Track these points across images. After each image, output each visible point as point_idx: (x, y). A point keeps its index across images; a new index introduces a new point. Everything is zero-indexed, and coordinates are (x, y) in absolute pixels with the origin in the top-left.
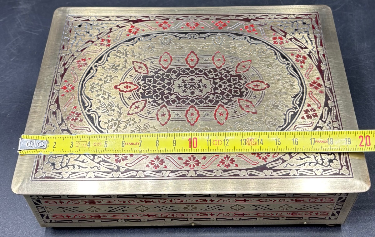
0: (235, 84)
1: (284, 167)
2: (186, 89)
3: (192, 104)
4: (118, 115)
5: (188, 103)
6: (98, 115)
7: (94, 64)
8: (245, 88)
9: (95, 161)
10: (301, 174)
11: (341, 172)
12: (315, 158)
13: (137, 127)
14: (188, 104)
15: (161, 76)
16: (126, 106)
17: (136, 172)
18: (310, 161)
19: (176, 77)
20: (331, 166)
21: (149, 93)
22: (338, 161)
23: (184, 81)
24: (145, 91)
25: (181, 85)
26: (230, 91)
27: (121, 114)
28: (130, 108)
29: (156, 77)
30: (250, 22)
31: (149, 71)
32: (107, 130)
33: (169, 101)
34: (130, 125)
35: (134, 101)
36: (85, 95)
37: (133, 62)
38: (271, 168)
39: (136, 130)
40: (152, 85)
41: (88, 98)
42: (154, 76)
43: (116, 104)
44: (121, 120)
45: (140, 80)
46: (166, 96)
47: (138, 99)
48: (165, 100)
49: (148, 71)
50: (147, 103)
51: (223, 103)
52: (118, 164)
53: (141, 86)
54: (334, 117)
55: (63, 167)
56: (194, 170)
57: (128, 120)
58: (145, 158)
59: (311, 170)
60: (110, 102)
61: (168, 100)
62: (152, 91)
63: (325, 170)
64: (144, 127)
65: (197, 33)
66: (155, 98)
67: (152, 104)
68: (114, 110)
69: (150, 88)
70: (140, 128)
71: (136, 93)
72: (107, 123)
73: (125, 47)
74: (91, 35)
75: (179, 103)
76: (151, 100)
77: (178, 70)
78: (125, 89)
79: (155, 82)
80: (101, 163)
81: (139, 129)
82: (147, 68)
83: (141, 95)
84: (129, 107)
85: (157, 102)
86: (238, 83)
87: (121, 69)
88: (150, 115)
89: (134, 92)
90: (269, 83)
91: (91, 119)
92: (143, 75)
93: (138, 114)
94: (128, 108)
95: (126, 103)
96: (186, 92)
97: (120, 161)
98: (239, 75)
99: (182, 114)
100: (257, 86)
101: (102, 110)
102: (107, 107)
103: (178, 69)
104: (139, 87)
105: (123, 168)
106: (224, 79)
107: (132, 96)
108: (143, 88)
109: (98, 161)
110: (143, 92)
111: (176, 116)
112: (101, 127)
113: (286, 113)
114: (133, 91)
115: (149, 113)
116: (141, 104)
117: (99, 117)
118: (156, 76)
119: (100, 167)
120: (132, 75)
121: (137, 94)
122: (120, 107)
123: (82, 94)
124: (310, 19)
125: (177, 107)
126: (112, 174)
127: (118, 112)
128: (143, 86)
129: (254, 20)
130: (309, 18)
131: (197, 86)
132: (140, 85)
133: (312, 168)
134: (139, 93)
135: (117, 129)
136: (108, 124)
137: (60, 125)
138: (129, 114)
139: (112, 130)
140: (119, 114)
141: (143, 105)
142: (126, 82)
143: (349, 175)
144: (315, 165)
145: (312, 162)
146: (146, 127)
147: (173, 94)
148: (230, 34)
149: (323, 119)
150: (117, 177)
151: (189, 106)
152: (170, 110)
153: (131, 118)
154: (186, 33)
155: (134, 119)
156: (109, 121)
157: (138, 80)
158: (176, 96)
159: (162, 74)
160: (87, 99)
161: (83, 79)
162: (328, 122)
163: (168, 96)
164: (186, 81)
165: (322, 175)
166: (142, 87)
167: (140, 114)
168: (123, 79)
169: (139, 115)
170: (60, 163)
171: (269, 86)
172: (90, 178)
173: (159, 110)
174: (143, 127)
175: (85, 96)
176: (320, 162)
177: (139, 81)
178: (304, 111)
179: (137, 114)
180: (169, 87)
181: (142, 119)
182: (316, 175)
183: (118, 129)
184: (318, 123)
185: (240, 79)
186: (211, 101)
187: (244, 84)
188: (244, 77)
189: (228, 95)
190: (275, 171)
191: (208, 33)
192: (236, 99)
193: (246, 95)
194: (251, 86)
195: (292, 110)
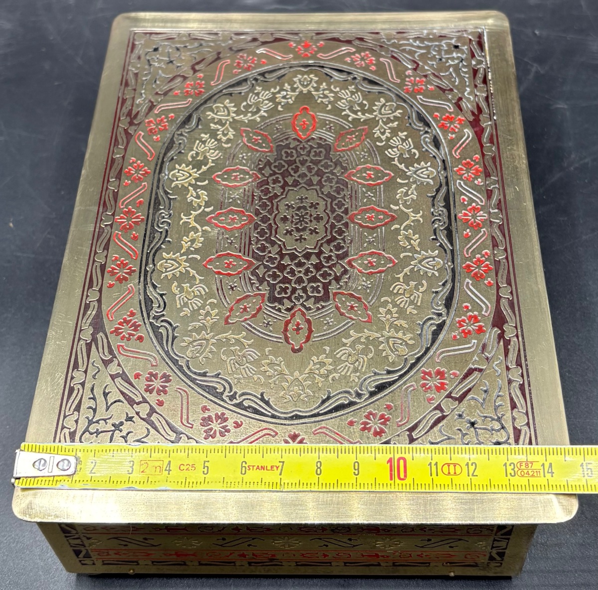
0: (304, 289)
1: (94, 361)
2: (295, 209)
3: (258, 218)
5: (261, 214)
6: (244, 92)
7: (360, 76)
8: (292, 308)
10: (71, 390)
12: (105, 420)
14: (258, 213)
15: (329, 170)
17: (123, 147)
18: (98, 410)
19: (325, 193)
21: (289, 155)
23: (314, 205)
24: (294, 148)
25: (304, 201)
26: (285, 280)
28: (256, 132)
29: (326, 163)
30: (494, 326)
32: (211, 106)
33: (268, 185)
38: (94, 339)
42: (329, 161)
45: (320, 142)
47: (275, 141)
48: (270, 179)
49: (342, 151)
50: (266, 154)
51: (257, 268)
52: (143, 124)
55: (149, 62)
56: (113, 222)
59: (78, 408)
60: (271, 105)
61: (271, 182)
62: (292, 159)
65: (450, 225)
66: (276, 164)
67: (262, 161)
69: (300, 155)
75: (261, 199)
76: (272, 158)
77: (344, 196)
78: (299, 122)
79: (315, 162)
83: (284, 144)
84: (258, 130)
85: (267, 167)
86: (307, 294)
90: (303, 351)
91: (238, 85)
95: (267, 126)
96: (288, 209)
97: (148, 126)
98: (329, 297)
100: (298, 330)
101: (254, 96)
103: (347, 196)
106: (318, 270)
113: (221, 378)
115: (242, 158)
125: (253, 196)
126: (126, 119)
133: (82, 410)
136: (224, 106)
144: (88, 418)
145: (95, 412)
146: (214, 154)
147: (284, 190)
148: (449, 286)
152: (246, 187)
153: (234, 134)
158: (279, 194)
163: (279, 182)
164: (316, 208)
165: (63, 427)
171: (294, 351)
173: (247, 171)
176: (92, 428)
177: (317, 140)
178: (223, 414)
180: (300, 183)
182: (66, 417)
184: (188, 437)
185: (317, 300)
186: (263, 248)
187: (302, 305)
188: (323, 307)
189: (275, 276)
190: (89, 346)
191: (452, 244)
192: (265, 290)
193: (273, 308)
194: (298, 319)
195: (228, 389)
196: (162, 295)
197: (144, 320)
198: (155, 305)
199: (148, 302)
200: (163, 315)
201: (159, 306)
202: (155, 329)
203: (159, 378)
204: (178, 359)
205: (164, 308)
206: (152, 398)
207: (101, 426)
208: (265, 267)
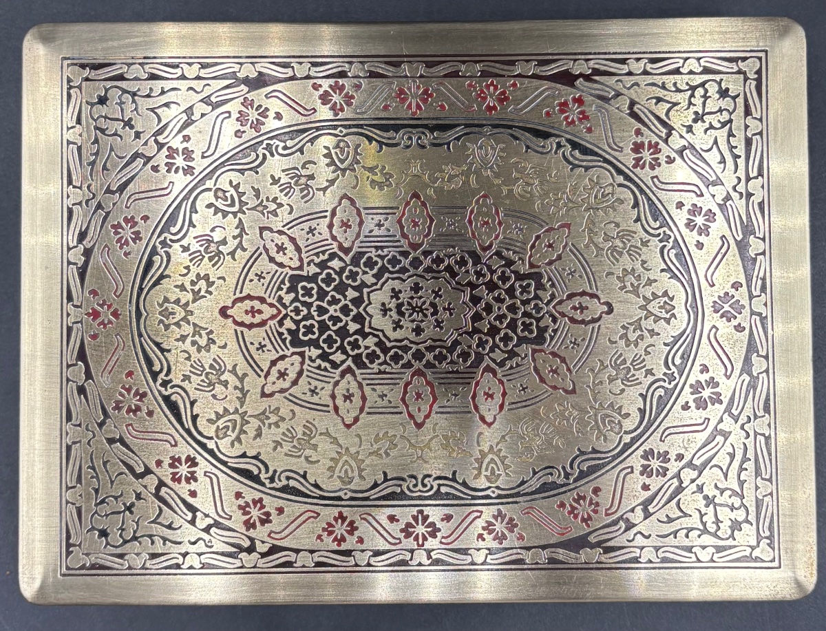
0: (524, 303)
1: (628, 541)
2: (402, 319)
3: (417, 365)
4: (237, 398)
5: (409, 361)
6: (189, 398)
7: (158, 237)
8: (552, 315)
9: (197, 524)
10: (664, 560)
11: (756, 553)
12: (702, 516)
13: (287, 433)
14: (408, 365)
15: (336, 277)
16: (255, 371)
17: (293, 555)
18: (689, 526)
19: (374, 280)
20: (735, 539)
21: (309, 330)
22: (752, 525)
23: (395, 294)
24: (297, 323)
25: (387, 307)
26: (512, 325)
27: (245, 395)
28: (266, 377)
29: (323, 280)
30: (573, 85)
31: (306, 260)
32: (216, 443)
33: (361, 354)
34: (270, 426)
35: (274, 356)
36: (149, 337)
37: (262, 229)
38: (599, 544)
39: (286, 441)
40: (315, 304)
41: (158, 345)
42: (320, 277)
43: (229, 367)
44: (246, 412)
45: (285, 290)
46: (351, 339)
47: (283, 350)
48: (351, 353)
49: (301, 260)
50: (307, 361)
51: (494, 361)
52: (252, 533)
53: (289, 309)
54: (761, 406)
55: (128, 541)
56: (425, 550)
57: (264, 413)
58: (313, 517)
59: (689, 549)
60: (214, 360)
61: (356, 351)
62: (316, 325)
63: (719, 549)
64: (304, 434)
65: (425, 126)
66: (325, 346)
67: (320, 366)
68: (225, 384)
69: (309, 316)
70: (295, 435)
71: (277, 331)
72: (212, 420)
73: (235, 177)
74: (138, 135)
75: (385, 362)
76: (315, 352)
77: (379, 256)
78: (248, 319)
79: (322, 295)
80: (213, 530)
81: (293, 437)
82: (298, 249)
83: (289, 338)
84: (262, 374)
85: (330, 357)
86: (532, 299)
87: (232, 254)
88: (315, 399)
89: (270, 327)
90: (610, 301)
91: (173, 407)
92: (291, 272)
93: (286, 394)
94: (260, 376)
95: (255, 362)
96: (401, 327)
97: (254, 526)
98: (536, 273)
99: (395, 395)
100: (582, 308)
101: (198, 384)
102: (207, 374)
103: (380, 252)
104: (284, 312)
105: (263, 542)
106: (497, 287)
107: (267, 339)
108: (293, 314)
109: (204, 526)
110: (294, 327)
111: (379, 400)
112: (200, 433)
113: (647, 392)
114: (268, 325)
115: (313, 392)
116: (292, 365)
117: (192, 403)
118: (323, 276)
119: (210, 541)
120: (262, 273)
121: (280, 334)
122: (240, 373)
123: (140, 335)
124: (742, 76)
125: (380, 372)
126: (241, 559)
127: (236, 388)
128: (291, 308)
129: (587, 78)
130: (739, 72)
131: (429, 308)
132: (285, 307)
133: (691, 544)
134: (282, 330)
135: (238, 439)
136: (216, 424)
137: (101, 425)
138: (263, 395)
139: (227, 440)
140: (240, 396)
141: (297, 367)
142: (249, 297)
143: (773, 560)
144: (699, 536)
145: (692, 529)
146: (309, 433)
147: (370, 333)
148: (518, 133)
149: (733, 411)
150: (253, 565)
151: (409, 372)
152: (364, 383)
153: (270, 406)
154: (397, 128)
155: (278, 409)
156: (219, 416)
157: (280, 289)
158: (376, 340)
159: (338, 270)
160: (156, 349)
161: (137, 286)
162: (743, 419)
163: (357, 340)
164: (400, 292)
165: (712, 561)
166: (291, 311)
167: (290, 395)
168: (239, 287)
169: (291, 398)
170: (118, 530)
171: (610, 311)
172: (191, 567)
173: (337, 383)
174: (301, 432)
175: (148, 340)
176: (712, 527)
177: (282, 293)
178: (692, 386)
179: (283, 395)
180: (359, 314)
181: (296, 409)
182: (699, 561)
183: (242, 436)
184: (721, 420)
185: (540, 286)
186: (465, 355)
187: (548, 304)
188: (550, 279)
189: (506, 339)
190: (608, 550)
191: (459, 125)
192: (526, 349)
193: (552, 338)
194: (567, 308)
195: (662, 383)
196: (535, 473)
197: (570, 490)
198: (550, 479)
199: (545, 487)
200: (564, 468)
201: (552, 474)
202: (582, 475)
203: (649, 463)
204: (622, 444)
205: (553, 467)
206: (673, 467)
207: (709, 519)
208: (492, 350)
